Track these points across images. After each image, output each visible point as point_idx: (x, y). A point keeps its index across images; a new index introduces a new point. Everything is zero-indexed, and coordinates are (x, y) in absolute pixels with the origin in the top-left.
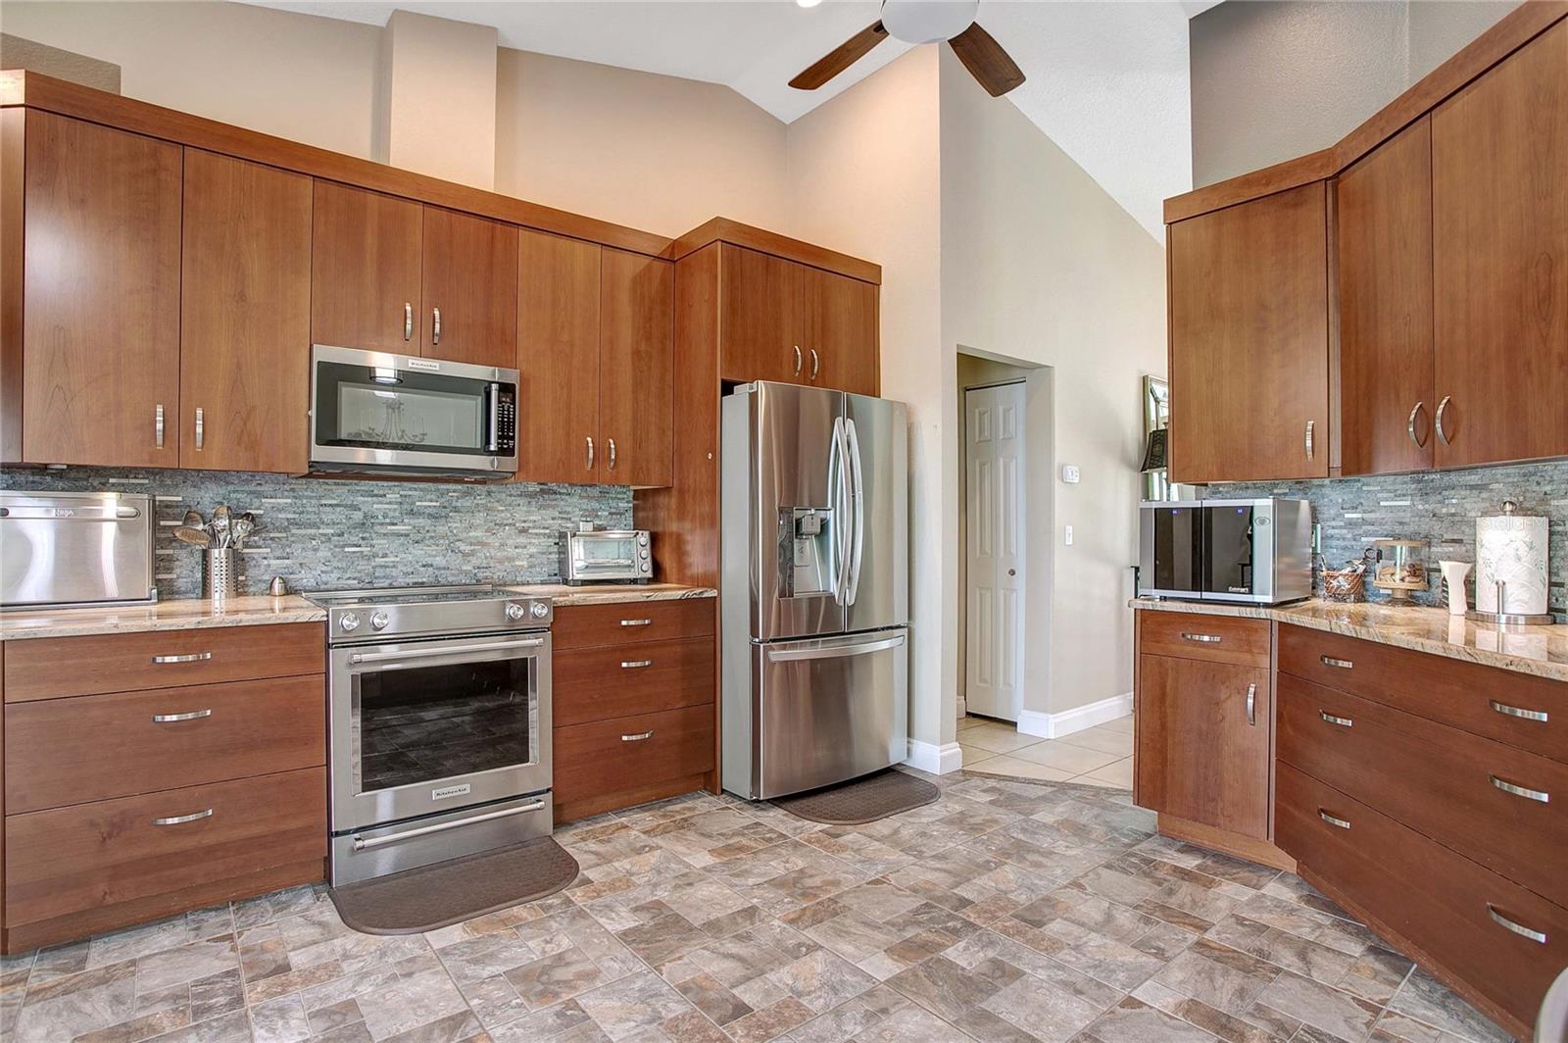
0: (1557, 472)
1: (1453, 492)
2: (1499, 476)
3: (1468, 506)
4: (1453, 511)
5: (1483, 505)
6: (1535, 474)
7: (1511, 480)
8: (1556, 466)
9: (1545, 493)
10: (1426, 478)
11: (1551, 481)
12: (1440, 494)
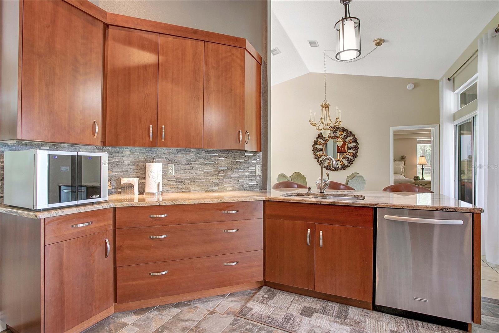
0: (158, 151)
1: (118, 154)
2: (138, 150)
3: (124, 159)
4: (118, 160)
5: (131, 159)
6: (151, 151)
7: (142, 152)
8: (158, 149)
9: (154, 157)
10: (105, 148)
11: (156, 153)
12: (112, 154)
